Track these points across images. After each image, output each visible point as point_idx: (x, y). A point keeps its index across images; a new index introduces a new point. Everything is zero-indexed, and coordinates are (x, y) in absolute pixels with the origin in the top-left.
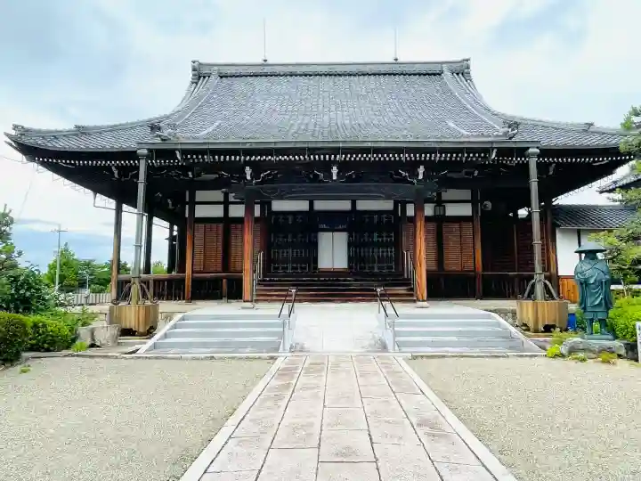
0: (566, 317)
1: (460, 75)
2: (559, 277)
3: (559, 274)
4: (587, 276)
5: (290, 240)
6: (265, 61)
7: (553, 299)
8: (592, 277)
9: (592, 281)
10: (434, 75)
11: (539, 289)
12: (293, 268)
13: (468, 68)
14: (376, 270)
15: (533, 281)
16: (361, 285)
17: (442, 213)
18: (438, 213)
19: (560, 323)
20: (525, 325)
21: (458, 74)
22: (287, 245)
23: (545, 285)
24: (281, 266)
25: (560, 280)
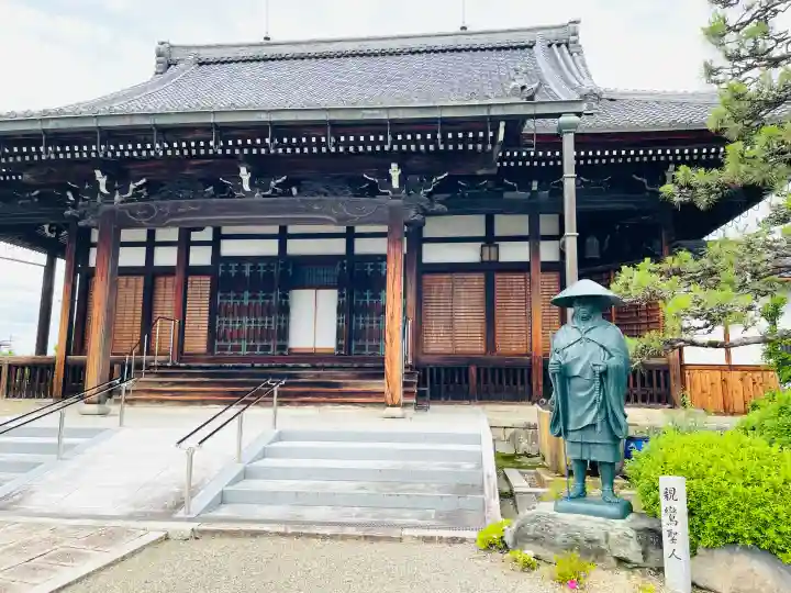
1: (563, 46)
2: (682, 367)
5: (246, 302)
6: (267, 38)
10: (523, 48)
12: (249, 348)
13: (575, 34)
14: (367, 352)
16: (318, 376)
17: (493, 258)
18: (486, 258)
21: (559, 45)
22: (241, 311)
24: (230, 344)
25: (687, 372)
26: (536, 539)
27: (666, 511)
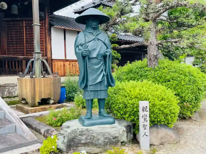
0: (59, 91)
2: (52, 60)
3: (53, 58)
4: (90, 48)
7: (49, 74)
8: (95, 49)
9: (94, 55)
11: (37, 67)
15: (32, 60)
19: (54, 97)
20: (24, 99)
23: (43, 63)
25: (53, 62)
26: (85, 144)
27: (143, 117)
